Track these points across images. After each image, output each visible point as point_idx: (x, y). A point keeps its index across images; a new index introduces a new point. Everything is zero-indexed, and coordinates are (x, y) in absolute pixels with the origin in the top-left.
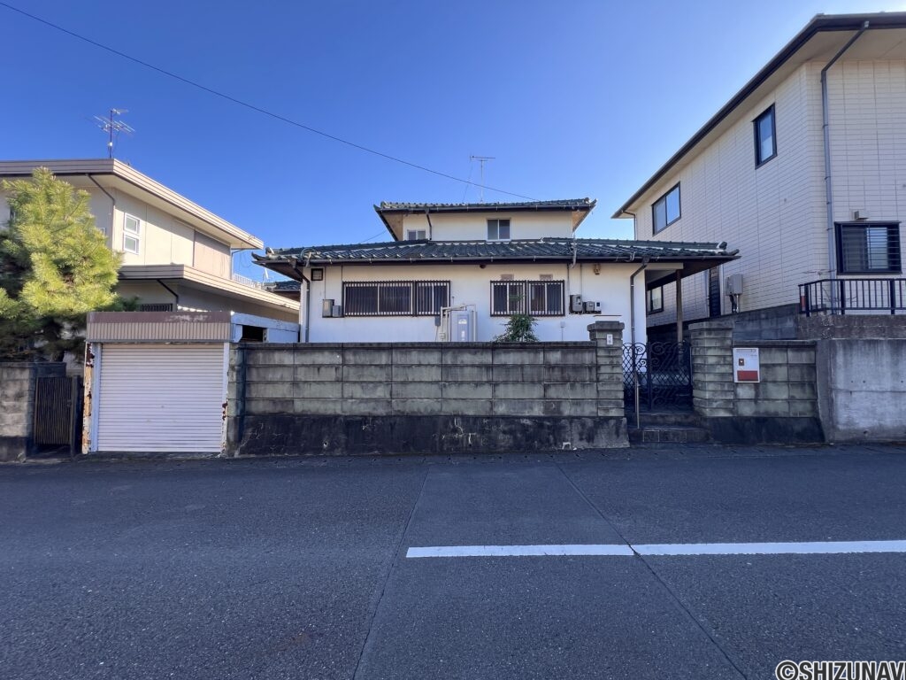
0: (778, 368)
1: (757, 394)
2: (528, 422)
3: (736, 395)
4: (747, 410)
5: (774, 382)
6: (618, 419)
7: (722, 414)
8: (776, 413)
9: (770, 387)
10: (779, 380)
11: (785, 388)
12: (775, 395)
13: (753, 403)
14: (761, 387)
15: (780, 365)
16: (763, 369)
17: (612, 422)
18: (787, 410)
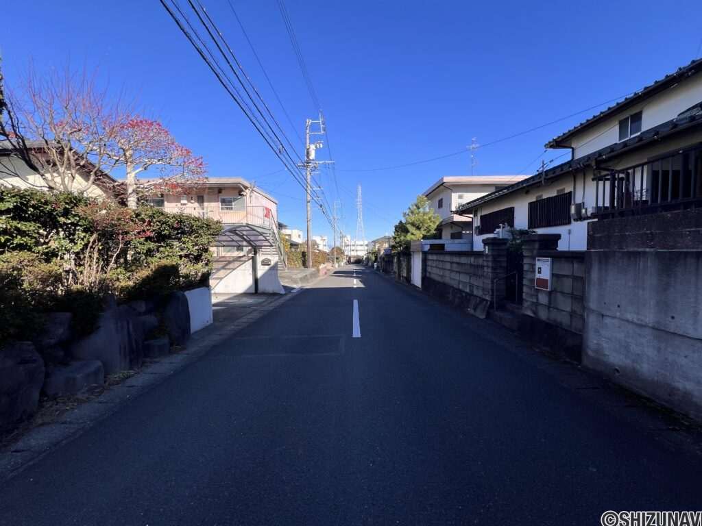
0: (565, 279)
1: (550, 302)
2: (464, 294)
3: (537, 299)
4: (543, 314)
5: (562, 293)
6: (487, 300)
7: (529, 313)
8: (561, 324)
9: (559, 296)
10: (565, 291)
11: (569, 301)
12: (561, 306)
13: (546, 310)
14: (553, 295)
15: (567, 276)
16: (555, 278)
17: (485, 302)
18: (569, 323)
